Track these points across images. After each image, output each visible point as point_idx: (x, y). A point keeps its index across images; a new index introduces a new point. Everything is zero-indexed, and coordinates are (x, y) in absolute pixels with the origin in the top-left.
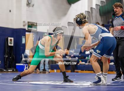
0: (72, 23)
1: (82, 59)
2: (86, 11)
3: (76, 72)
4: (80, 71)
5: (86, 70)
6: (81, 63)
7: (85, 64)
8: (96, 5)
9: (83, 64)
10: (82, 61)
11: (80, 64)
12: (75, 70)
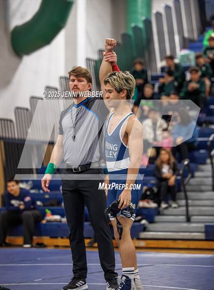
0: (27, 110)
1: (53, 205)
2: (61, 78)
4: (46, 240)
5: (62, 238)
6: (50, 217)
7: (60, 221)
8: (88, 60)
9: (56, 221)
10: (53, 213)
11: (48, 221)
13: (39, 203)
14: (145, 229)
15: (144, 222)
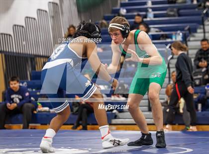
2: (50, 2)
3: (31, 128)
4: (39, 125)
6: (41, 108)
7: (49, 112)
9: (45, 111)
11: (39, 112)
12: (30, 125)
13: (32, 98)
14: (116, 117)
15: (115, 111)
